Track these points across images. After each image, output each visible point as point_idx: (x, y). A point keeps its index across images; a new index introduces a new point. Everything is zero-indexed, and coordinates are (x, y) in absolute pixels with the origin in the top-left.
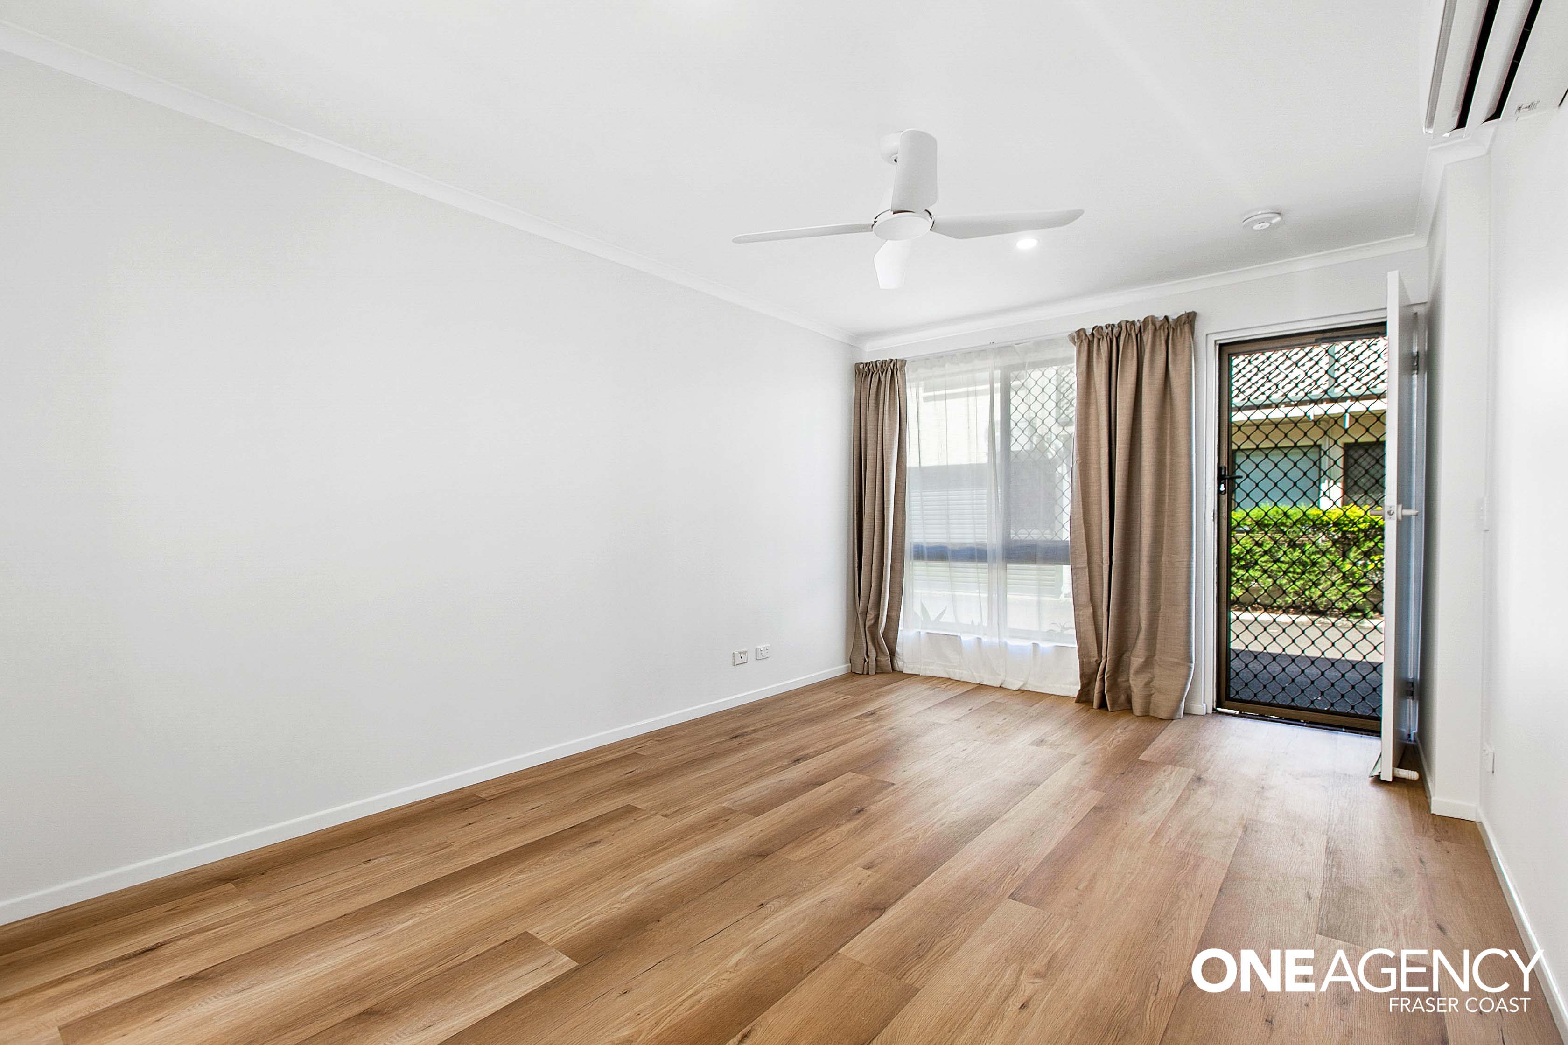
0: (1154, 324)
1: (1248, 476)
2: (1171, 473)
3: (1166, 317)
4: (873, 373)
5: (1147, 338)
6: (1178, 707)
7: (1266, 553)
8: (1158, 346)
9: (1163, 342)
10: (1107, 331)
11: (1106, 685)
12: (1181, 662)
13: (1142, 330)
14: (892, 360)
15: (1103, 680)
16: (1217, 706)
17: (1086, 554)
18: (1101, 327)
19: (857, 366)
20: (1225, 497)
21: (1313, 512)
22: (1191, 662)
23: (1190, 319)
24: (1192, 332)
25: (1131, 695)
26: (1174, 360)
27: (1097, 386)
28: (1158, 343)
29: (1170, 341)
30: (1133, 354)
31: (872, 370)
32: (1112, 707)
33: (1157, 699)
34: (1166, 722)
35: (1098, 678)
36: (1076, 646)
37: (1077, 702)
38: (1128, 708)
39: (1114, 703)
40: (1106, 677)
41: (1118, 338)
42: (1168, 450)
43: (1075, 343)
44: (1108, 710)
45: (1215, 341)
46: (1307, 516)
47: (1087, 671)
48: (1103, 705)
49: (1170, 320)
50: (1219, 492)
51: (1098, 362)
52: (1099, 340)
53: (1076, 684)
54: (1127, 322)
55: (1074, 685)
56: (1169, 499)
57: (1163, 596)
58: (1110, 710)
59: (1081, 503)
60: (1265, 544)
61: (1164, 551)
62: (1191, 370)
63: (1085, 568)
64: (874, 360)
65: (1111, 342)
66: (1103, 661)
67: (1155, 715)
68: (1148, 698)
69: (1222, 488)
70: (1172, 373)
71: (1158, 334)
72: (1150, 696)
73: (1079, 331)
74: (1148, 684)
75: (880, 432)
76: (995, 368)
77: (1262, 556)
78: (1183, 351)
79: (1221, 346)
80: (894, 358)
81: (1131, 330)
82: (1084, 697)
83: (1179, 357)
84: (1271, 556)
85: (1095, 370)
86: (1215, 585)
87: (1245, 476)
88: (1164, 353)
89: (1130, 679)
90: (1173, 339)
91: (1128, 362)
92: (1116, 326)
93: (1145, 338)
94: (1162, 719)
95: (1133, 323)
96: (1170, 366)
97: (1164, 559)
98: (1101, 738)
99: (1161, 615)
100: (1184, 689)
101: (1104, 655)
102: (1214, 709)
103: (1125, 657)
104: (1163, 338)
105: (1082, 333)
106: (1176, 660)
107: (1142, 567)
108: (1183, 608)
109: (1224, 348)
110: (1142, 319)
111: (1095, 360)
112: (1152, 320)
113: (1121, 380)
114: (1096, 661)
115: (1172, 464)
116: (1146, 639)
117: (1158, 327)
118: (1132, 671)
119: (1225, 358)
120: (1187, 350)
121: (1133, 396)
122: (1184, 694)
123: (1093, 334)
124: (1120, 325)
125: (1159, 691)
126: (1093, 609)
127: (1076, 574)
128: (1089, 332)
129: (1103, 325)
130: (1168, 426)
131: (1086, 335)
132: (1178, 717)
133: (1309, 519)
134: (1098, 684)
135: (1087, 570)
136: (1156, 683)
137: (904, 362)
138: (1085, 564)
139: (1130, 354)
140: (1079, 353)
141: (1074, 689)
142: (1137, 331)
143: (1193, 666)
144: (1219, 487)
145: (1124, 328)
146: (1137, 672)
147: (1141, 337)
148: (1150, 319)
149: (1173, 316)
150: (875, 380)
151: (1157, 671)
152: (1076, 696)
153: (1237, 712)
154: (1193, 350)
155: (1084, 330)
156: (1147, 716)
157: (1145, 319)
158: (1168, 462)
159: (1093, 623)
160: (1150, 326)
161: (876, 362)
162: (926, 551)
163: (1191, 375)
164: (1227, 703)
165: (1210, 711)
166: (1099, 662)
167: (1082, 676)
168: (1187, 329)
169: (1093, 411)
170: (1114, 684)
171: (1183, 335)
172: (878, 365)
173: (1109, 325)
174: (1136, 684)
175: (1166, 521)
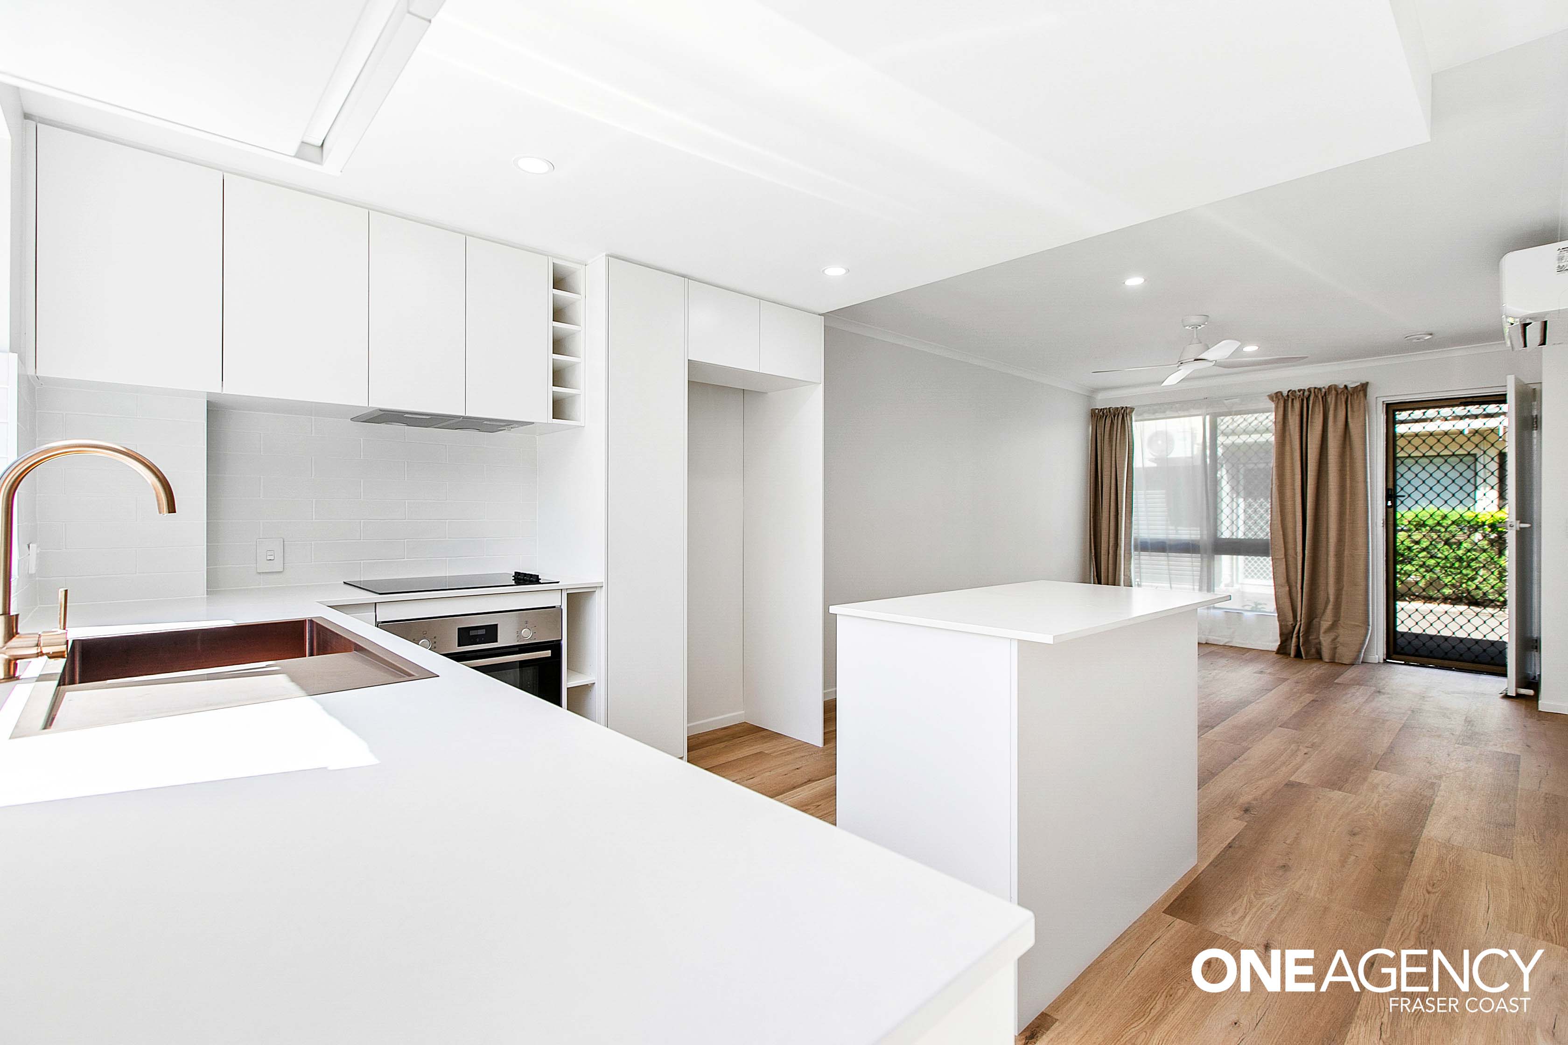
0: (1336, 390)
1: (1409, 496)
2: (1351, 494)
3: (1346, 387)
4: (1106, 417)
5: (1331, 399)
6: (1358, 656)
7: (1424, 550)
8: (1339, 406)
9: (1344, 403)
10: (1299, 394)
11: (1301, 640)
12: (1360, 624)
13: (1327, 394)
14: (1123, 408)
15: (1298, 637)
16: (1387, 658)
17: (1283, 549)
18: (1295, 391)
19: (1093, 411)
20: (1391, 510)
21: (1469, 515)
22: (1369, 625)
23: (1364, 387)
24: (1365, 395)
25: (1321, 649)
26: (1352, 415)
27: (1292, 432)
28: (1339, 403)
29: (1349, 402)
30: (1320, 411)
31: (1106, 414)
32: (1306, 656)
33: (1341, 650)
34: (1347, 666)
35: (1295, 636)
36: (1277, 615)
37: (1277, 653)
38: (1319, 657)
39: (1307, 654)
40: (1301, 635)
41: (1308, 399)
42: (1348, 477)
43: (1273, 401)
44: (1302, 658)
45: (1383, 402)
46: (1463, 518)
47: (1285, 631)
48: (1298, 655)
49: (1349, 389)
50: (1387, 507)
51: (1292, 415)
52: (1293, 400)
53: (1276, 641)
54: (1315, 388)
55: (1272, 642)
56: (1350, 512)
57: (1345, 578)
58: (1304, 658)
59: (1279, 513)
60: (1422, 542)
61: (1346, 547)
62: (1365, 423)
63: (1282, 559)
64: (1108, 407)
65: (1302, 400)
66: (1298, 624)
67: (1340, 662)
68: (1334, 650)
69: (1389, 503)
70: (1351, 425)
71: (1339, 396)
72: (1336, 648)
73: (1277, 393)
74: (1334, 639)
75: (1113, 459)
76: (1208, 414)
77: (1419, 552)
78: (1359, 410)
79: (1388, 405)
80: (1124, 406)
81: (1318, 393)
82: (1282, 650)
83: (1356, 414)
84: (1428, 553)
85: (1290, 421)
86: (1385, 572)
87: (1407, 496)
88: (1344, 410)
89: (1321, 636)
90: (1351, 403)
91: (1316, 416)
92: (1306, 390)
93: (1329, 400)
94: (1345, 664)
95: (1320, 389)
96: (1349, 420)
97: (1346, 553)
98: (1304, 671)
99: (1344, 592)
100: (1363, 643)
101: (1299, 619)
102: (1384, 660)
103: (1315, 621)
104: (1343, 400)
105: (1279, 394)
106: (1357, 624)
107: (1329, 558)
108: (1362, 588)
109: (1389, 406)
110: (1327, 387)
111: (1290, 413)
112: (1335, 388)
113: (1311, 426)
114: (1292, 624)
115: (1351, 487)
116: (1333, 609)
117: (1339, 392)
118: (1322, 631)
119: (1391, 412)
120: (1362, 409)
121: (1320, 439)
122: (1363, 647)
123: (1288, 396)
124: (1309, 390)
125: (1343, 645)
126: (1289, 587)
127: (1276, 563)
128: (1285, 394)
129: (1297, 389)
130: (1348, 461)
131: (1283, 396)
132: (1357, 663)
133: (1465, 520)
134: (1294, 640)
135: (1284, 560)
136: (1341, 639)
137: (1132, 409)
138: (1283, 556)
139: (1317, 410)
140: (1277, 408)
141: (1274, 643)
142: (1323, 394)
143: (1370, 628)
144: (1387, 503)
145: (1313, 391)
146: (1325, 632)
147: (1326, 399)
148: (1333, 387)
149: (1351, 385)
150: (1108, 421)
151: (1341, 631)
152: (1275, 650)
153: (1403, 662)
154: (1366, 410)
155: (1281, 393)
156: (1333, 662)
157: (1329, 386)
158: (1348, 485)
159: (1289, 597)
160: (1333, 392)
161: (1110, 408)
162: (1149, 546)
163: (1365, 426)
164: (1394, 656)
165: (1382, 661)
166: (1294, 625)
167: (1281, 635)
168: (1361, 394)
169: (1288, 448)
170: (1307, 641)
171: (1359, 397)
172: (1112, 410)
173: (1301, 390)
174: (1325, 641)
175: (1347, 527)
